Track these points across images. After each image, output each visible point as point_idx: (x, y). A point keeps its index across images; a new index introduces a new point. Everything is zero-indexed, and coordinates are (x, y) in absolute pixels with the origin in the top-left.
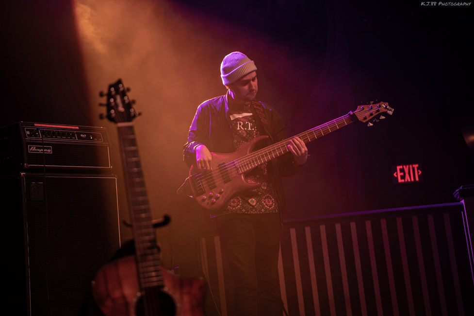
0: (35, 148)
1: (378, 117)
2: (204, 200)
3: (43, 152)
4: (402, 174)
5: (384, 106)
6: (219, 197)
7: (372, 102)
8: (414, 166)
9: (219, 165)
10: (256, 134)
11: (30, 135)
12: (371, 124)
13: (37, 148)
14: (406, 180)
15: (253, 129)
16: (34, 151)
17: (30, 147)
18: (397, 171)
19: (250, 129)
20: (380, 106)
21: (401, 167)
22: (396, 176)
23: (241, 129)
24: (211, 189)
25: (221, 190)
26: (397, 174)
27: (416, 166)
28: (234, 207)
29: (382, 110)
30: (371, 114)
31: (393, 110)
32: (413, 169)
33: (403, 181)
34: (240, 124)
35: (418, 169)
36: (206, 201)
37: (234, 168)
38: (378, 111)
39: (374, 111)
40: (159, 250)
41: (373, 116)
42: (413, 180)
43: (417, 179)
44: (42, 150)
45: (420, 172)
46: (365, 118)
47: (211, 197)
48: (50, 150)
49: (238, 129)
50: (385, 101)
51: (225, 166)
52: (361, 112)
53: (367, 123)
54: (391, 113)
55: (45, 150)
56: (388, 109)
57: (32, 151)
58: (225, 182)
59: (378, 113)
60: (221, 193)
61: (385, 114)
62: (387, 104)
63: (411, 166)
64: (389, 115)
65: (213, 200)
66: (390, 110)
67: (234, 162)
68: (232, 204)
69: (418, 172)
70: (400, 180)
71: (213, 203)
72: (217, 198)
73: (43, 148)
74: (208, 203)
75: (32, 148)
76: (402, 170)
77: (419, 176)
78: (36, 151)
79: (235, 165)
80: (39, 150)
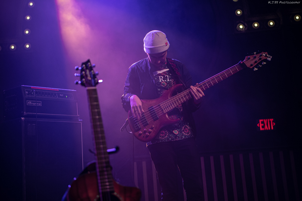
0: (31, 102)
1: (260, 63)
2: (140, 135)
3: (36, 105)
4: (263, 125)
5: (265, 55)
6: (151, 132)
7: (255, 53)
8: (270, 120)
9: (149, 108)
10: (174, 84)
11: (28, 94)
12: (256, 69)
13: (32, 102)
14: (265, 129)
15: (171, 80)
16: (30, 104)
17: (28, 102)
18: (259, 123)
19: (168, 80)
20: (261, 56)
21: (262, 120)
22: (259, 126)
23: (162, 81)
24: (145, 126)
25: (152, 126)
26: (259, 125)
27: (272, 120)
28: (163, 137)
29: (263, 57)
30: (256, 62)
31: (271, 57)
32: (270, 122)
33: (263, 129)
34: (161, 78)
35: (273, 122)
36: (142, 135)
37: (160, 109)
38: (260, 59)
39: (257, 59)
40: (111, 168)
41: (257, 63)
42: (269, 128)
43: (272, 128)
44: (35, 104)
45: (274, 124)
46: (251, 65)
47: (145, 132)
48: (40, 104)
49: (160, 81)
50: (265, 52)
51: (153, 109)
52: (249, 60)
53: (253, 68)
54: (269, 59)
55: (37, 104)
56: (268, 57)
57: (29, 104)
58: (155, 120)
59: (260, 61)
60: (152, 128)
61: (266, 60)
62: (266, 53)
63: (268, 120)
64: (268, 61)
65: (147, 134)
66: (269, 57)
67: (159, 105)
68: (161, 135)
69: (273, 124)
70: (261, 129)
71: (147, 136)
72: (150, 132)
73: (36, 103)
74: (143, 137)
75: (29, 102)
76: (263, 122)
77: (273, 126)
78: (31, 104)
79: (160, 107)
80: (33, 104)
